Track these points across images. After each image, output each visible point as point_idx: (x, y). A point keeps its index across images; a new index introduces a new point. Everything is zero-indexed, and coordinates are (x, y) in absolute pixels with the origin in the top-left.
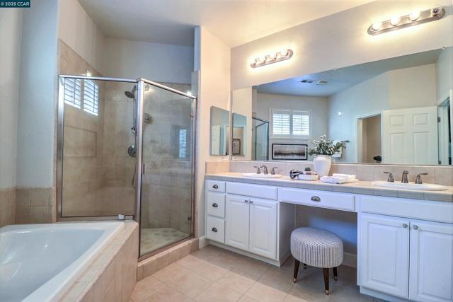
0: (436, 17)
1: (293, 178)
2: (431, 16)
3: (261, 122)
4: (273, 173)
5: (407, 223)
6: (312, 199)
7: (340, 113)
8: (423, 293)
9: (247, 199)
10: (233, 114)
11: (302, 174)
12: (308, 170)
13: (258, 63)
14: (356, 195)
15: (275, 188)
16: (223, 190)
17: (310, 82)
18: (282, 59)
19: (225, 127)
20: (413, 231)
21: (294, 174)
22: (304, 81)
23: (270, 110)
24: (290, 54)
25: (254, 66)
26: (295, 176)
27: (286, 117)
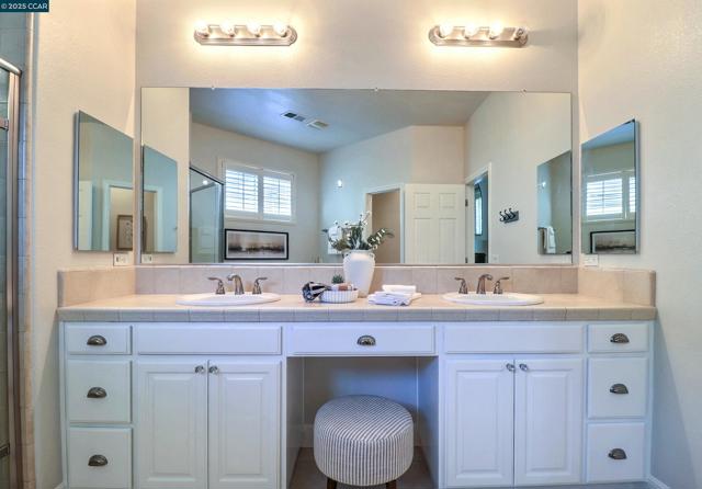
0: (517, 43)
1: (309, 300)
2: (512, 39)
3: (207, 179)
4: (257, 291)
5: (511, 362)
6: (359, 342)
7: (340, 183)
8: (534, 470)
9: (202, 362)
10: (143, 149)
11: (329, 289)
12: (338, 280)
13: (213, 36)
14: (436, 324)
15: (275, 327)
16: (124, 348)
17: (301, 119)
18: (272, 42)
19: (106, 186)
20: (520, 373)
21: (312, 292)
22: (290, 115)
23: (220, 161)
24: (291, 37)
25: (203, 38)
26: (316, 295)
27: (252, 180)
